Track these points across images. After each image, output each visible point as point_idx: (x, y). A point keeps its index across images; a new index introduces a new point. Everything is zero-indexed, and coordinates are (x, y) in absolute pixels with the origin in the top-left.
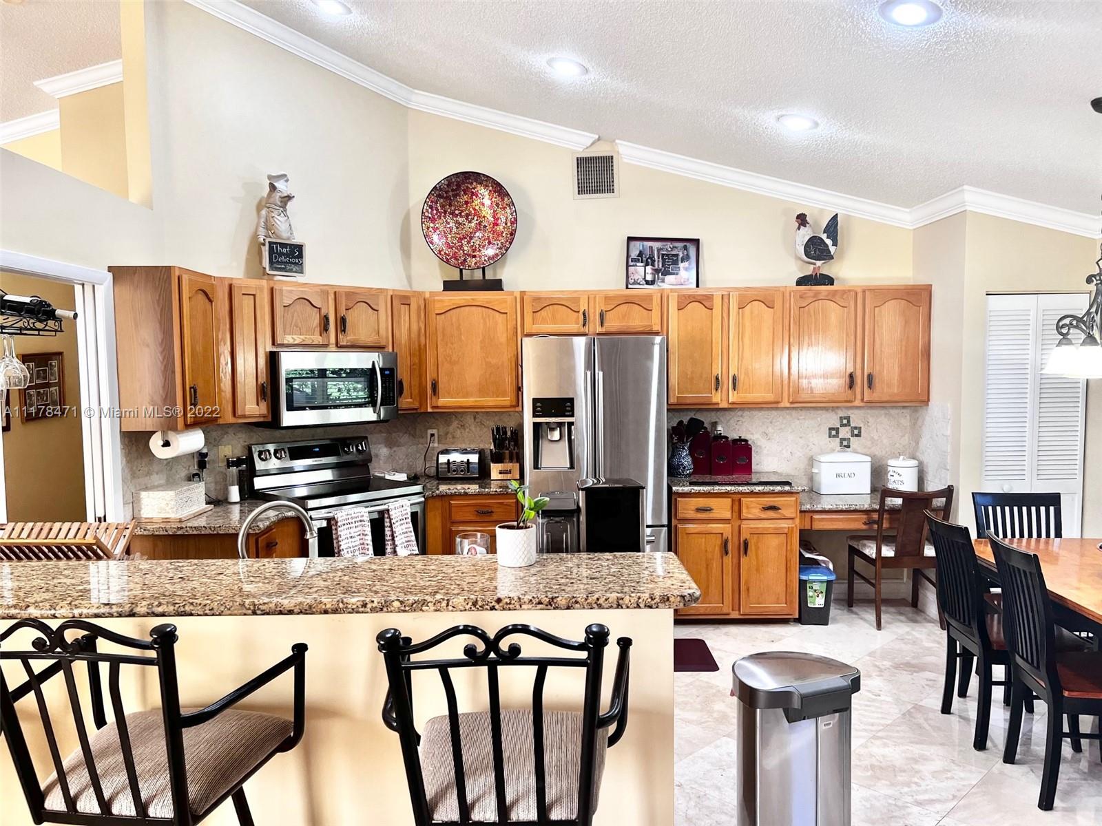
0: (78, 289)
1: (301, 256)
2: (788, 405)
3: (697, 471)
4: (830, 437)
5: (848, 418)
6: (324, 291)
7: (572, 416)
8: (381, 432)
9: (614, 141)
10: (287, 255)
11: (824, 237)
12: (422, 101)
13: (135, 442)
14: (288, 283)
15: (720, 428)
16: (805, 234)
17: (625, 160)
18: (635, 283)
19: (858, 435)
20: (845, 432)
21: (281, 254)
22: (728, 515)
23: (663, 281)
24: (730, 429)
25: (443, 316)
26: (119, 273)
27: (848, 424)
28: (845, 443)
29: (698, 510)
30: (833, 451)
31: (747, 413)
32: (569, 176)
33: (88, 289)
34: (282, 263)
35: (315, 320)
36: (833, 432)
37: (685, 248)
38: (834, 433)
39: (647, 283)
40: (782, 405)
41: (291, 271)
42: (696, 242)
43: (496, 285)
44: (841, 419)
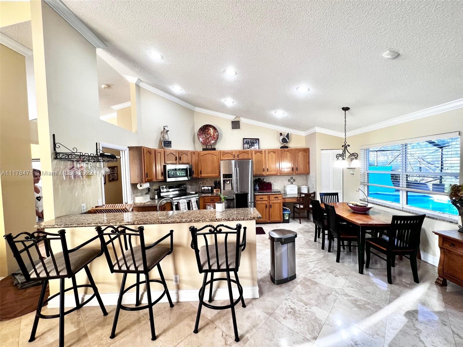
0: (121, 152)
1: (171, 144)
2: (279, 175)
3: (260, 189)
6: (176, 151)
7: (232, 178)
8: (189, 183)
9: (240, 117)
10: (168, 143)
11: (286, 138)
12: (197, 109)
13: (134, 186)
14: (168, 149)
15: (265, 180)
16: (282, 137)
17: (242, 122)
18: (245, 148)
19: (295, 181)
20: (292, 180)
21: (166, 143)
22: (267, 199)
23: (251, 148)
24: (267, 180)
25: (202, 156)
26: (130, 148)
27: (292, 179)
28: (292, 183)
29: (260, 198)
30: (289, 185)
31: (270, 177)
32: (230, 125)
33: (123, 152)
34: (167, 145)
35: (174, 158)
36: (289, 180)
37: (256, 141)
39: (248, 148)
40: (278, 175)
41: (168, 147)
42: (258, 139)
43: (214, 149)
44: (291, 177)
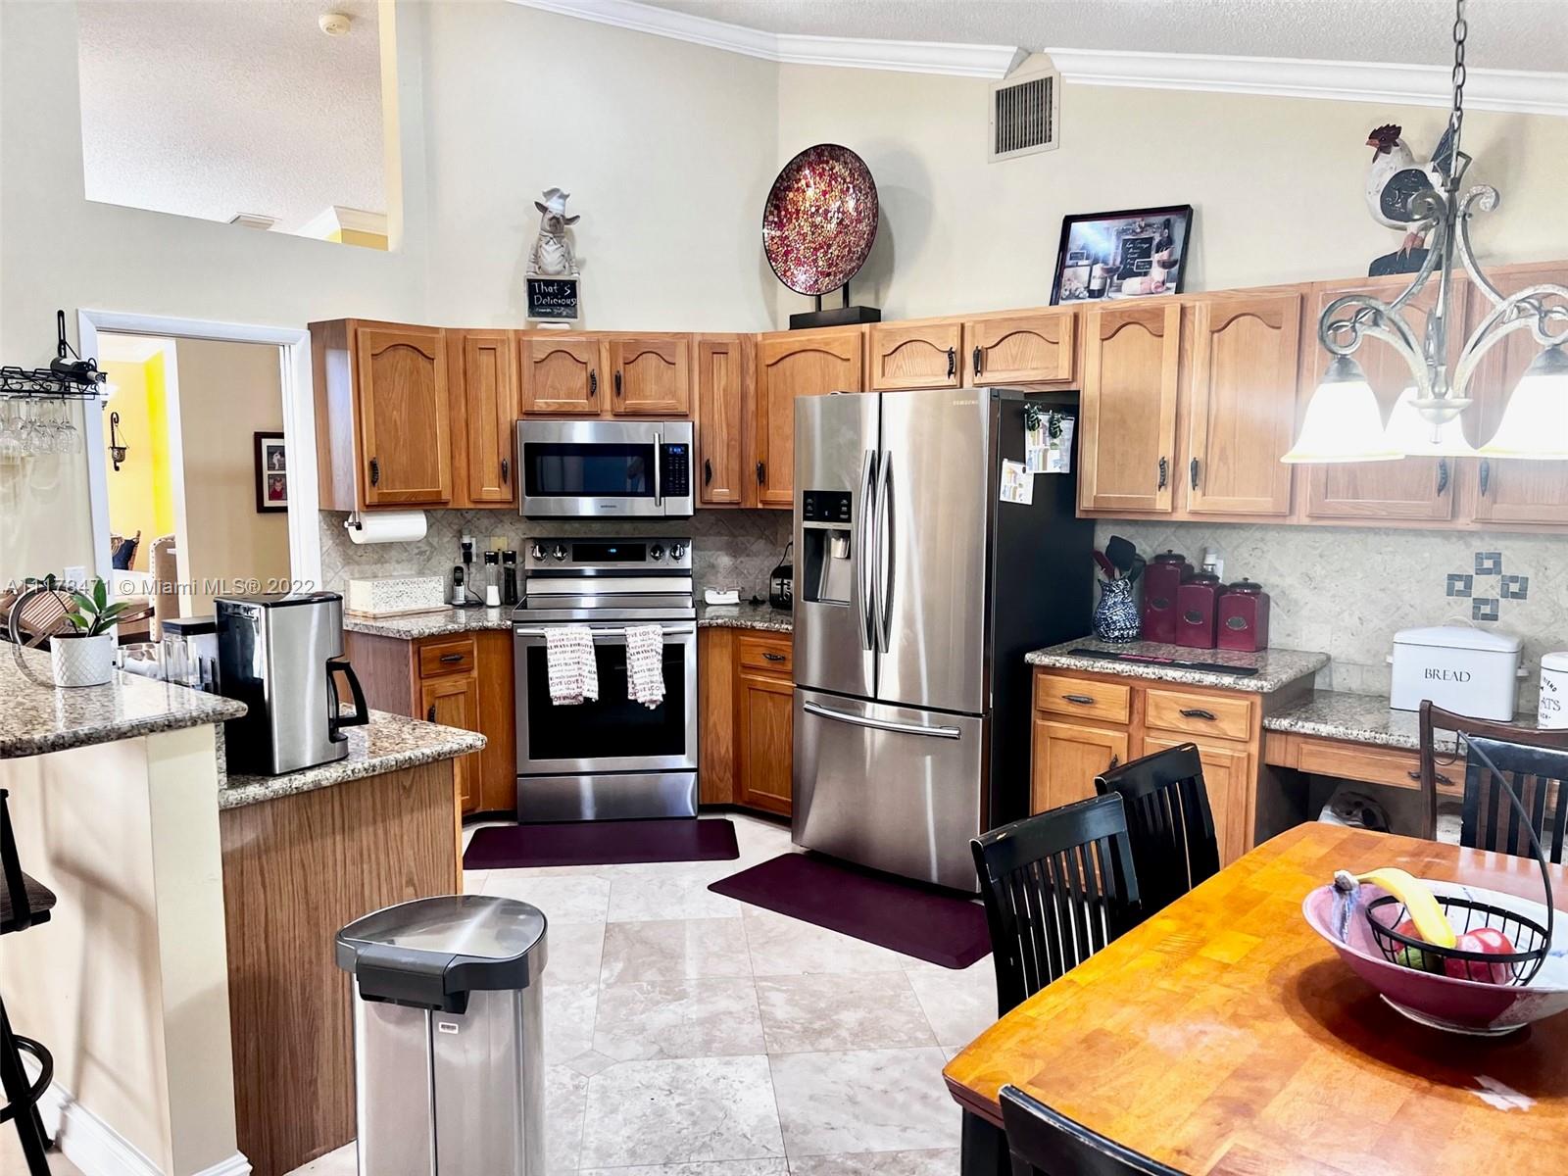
1: (574, 295)
2: (1306, 521)
4: (1450, 593)
5: (1496, 558)
6: (595, 341)
7: (849, 520)
9: (1041, 51)
10: (554, 295)
11: (1428, 169)
14: (555, 329)
17: (1068, 81)
18: (1072, 296)
19: (1521, 595)
20: (1486, 586)
21: (545, 295)
22: (1122, 716)
23: (1119, 289)
24: (1224, 567)
25: (775, 367)
27: (1497, 568)
28: (1486, 609)
30: (1456, 623)
34: (548, 305)
35: (580, 380)
37: (1167, 225)
38: (1459, 585)
39: (1092, 294)
41: (559, 315)
42: (1185, 211)
43: (872, 315)
44: (1479, 557)
